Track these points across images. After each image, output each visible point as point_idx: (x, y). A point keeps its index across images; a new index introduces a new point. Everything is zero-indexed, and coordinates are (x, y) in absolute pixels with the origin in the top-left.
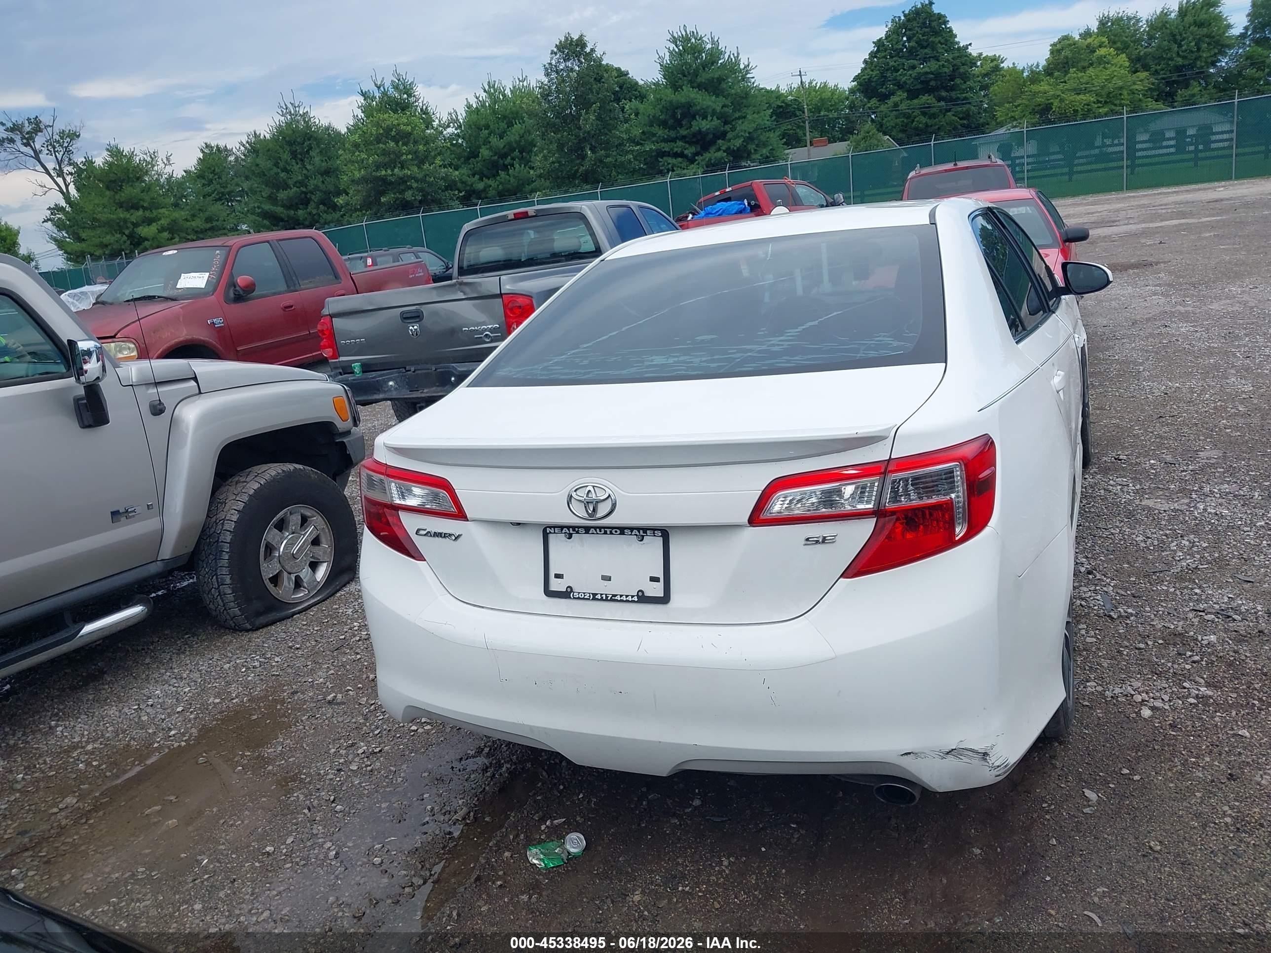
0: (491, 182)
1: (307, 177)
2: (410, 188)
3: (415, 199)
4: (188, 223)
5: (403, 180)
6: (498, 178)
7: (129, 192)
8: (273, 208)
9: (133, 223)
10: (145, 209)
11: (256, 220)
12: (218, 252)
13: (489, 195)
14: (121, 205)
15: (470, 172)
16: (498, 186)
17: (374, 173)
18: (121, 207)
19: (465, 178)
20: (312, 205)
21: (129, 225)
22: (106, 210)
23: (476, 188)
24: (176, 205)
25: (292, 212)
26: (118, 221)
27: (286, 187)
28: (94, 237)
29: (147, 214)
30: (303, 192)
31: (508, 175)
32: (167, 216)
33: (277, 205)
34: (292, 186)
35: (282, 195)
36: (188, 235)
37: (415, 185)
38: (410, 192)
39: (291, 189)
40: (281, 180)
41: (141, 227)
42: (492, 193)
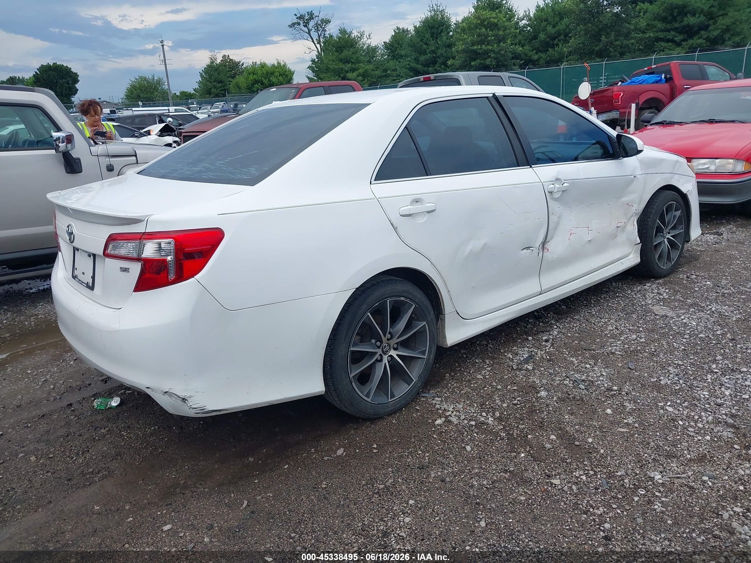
0: (542, 55)
1: (437, 48)
2: (490, 57)
3: (491, 64)
4: (374, 72)
5: (487, 52)
6: (548, 53)
7: (346, 53)
8: (416, 66)
9: (346, 71)
10: (353, 63)
11: (406, 72)
12: (293, 91)
13: (540, 63)
14: (341, 60)
15: (532, 49)
16: (547, 57)
17: (470, 47)
18: (341, 62)
19: (528, 52)
20: (438, 64)
21: (344, 72)
22: (334, 63)
23: (533, 58)
24: (369, 62)
25: (426, 68)
26: (339, 69)
27: (425, 53)
28: (326, 77)
29: (353, 66)
30: (434, 57)
31: (554, 51)
32: (363, 67)
33: (418, 64)
34: (428, 53)
35: (422, 58)
36: (372, 78)
37: (493, 55)
38: (489, 60)
39: (427, 55)
40: (423, 49)
41: (349, 73)
42: (542, 61)
